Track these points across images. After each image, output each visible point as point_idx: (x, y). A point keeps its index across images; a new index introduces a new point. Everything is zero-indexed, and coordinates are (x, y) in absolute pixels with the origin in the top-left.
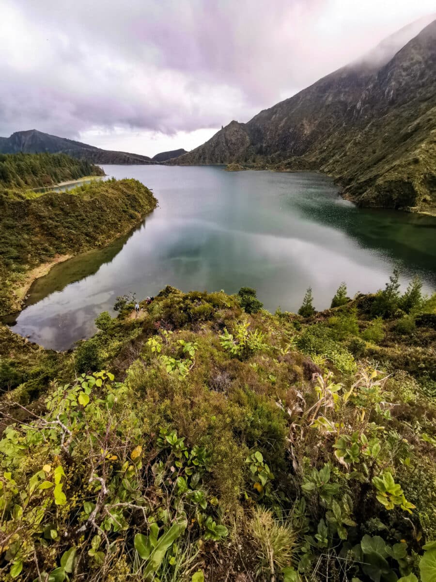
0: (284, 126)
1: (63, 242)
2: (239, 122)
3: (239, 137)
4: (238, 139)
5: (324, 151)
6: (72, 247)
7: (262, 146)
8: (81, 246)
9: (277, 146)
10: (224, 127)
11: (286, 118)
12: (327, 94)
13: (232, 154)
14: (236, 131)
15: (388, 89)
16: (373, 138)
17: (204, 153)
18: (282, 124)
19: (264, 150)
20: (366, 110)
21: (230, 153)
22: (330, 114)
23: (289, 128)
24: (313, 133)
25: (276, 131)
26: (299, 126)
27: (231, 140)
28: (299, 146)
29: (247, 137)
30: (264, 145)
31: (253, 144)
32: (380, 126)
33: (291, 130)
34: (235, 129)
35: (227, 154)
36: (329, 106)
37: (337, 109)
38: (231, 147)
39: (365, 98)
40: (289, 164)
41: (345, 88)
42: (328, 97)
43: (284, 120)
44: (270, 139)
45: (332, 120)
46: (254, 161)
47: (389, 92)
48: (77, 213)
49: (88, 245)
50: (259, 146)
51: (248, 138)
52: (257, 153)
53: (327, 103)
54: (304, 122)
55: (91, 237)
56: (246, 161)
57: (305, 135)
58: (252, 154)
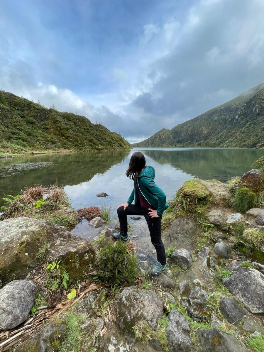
0: (191, 130)
1: (70, 141)
2: (166, 129)
4: (166, 136)
5: (219, 139)
6: (76, 146)
8: (85, 146)
10: (159, 131)
12: (214, 116)
15: (254, 108)
16: (253, 129)
17: (148, 142)
19: (180, 141)
20: (242, 119)
22: (217, 124)
23: (194, 131)
24: (208, 132)
25: (187, 132)
26: (200, 129)
27: (163, 137)
30: (180, 139)
31: (174, 138)
32: (256, 124)
34: (165, 132)
36: (215, 121)
37: (221, 122)
38: (163, 140)
39: (240, 114)
40: (200, 144)
41: (224, 113)
42: (215, 117)
43: (191, 128)
44: (184, 136)
45: (218, 127)
47: (255, 110)
48: (85, 127)
49: (90, 147)
50: (178, 139)
51: (171, 136)
53: (214, 120)
54: (203, 128)
55: (93, 143)
57: (204, 133)
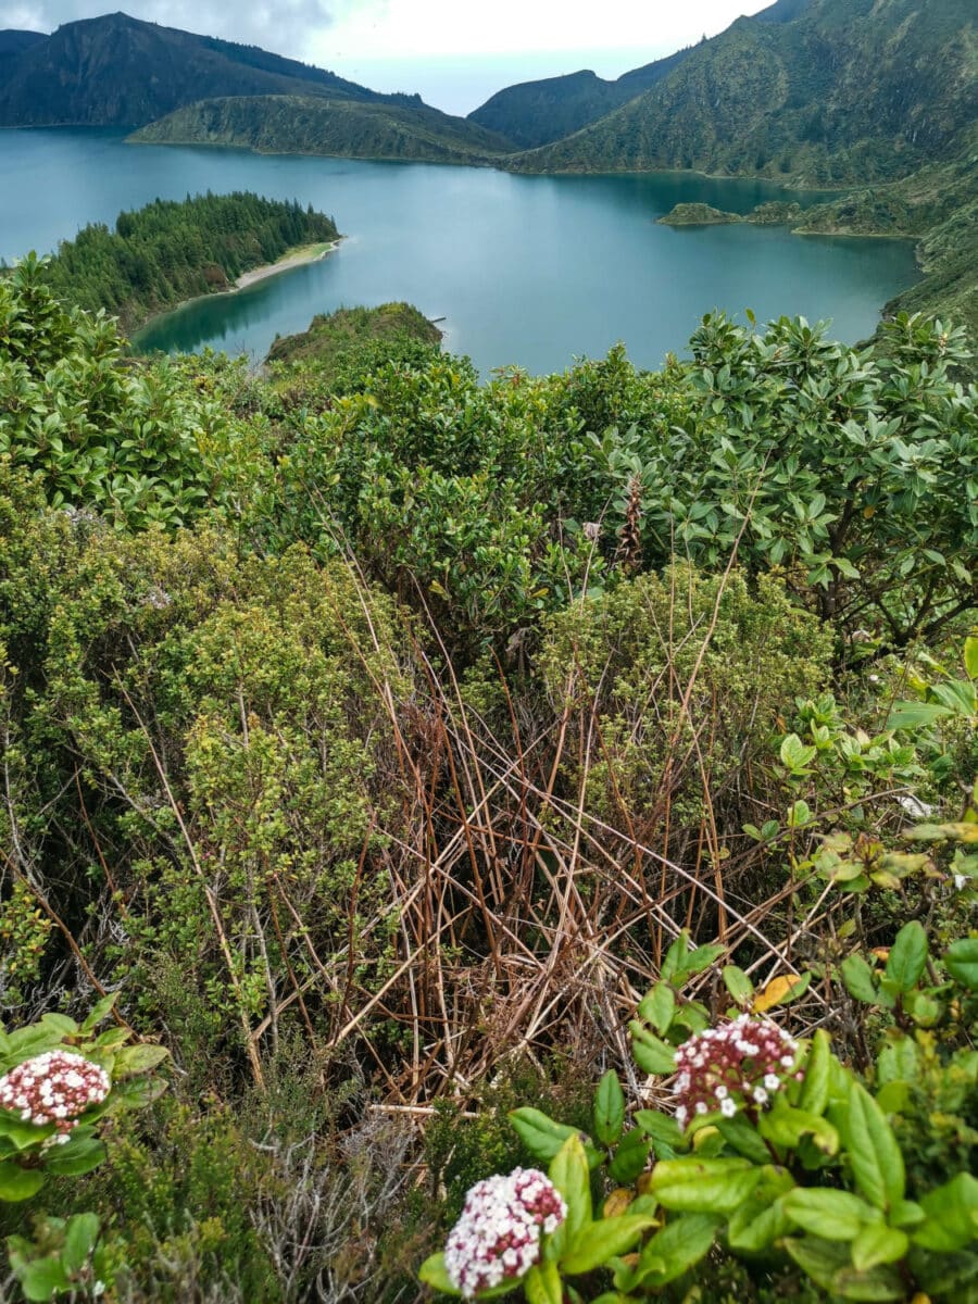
0: (902, 44)
3: (754, 75)
4: (748, 82)
7: (823, 110)
9: (871, 113)
11: (915, 14)
13: (724, 136)
14: (747, 55)
18: (899, 35)
19: (827, 124)
21: (719, 130)
23: (914, 56)
25: (876, 60)
26: (946, 49)
27: (726, 87)
28: (935, 122)
29: (783, 76)
30: (832, 107)
31: (795, 103)
33: (920, 63)
34: (745, 48)
35: (709, 132)
38: (725, 110)
43: (907, 22)
44: (854, 87)
46: (785, 168)
50: (813, 109)
51: (782, 80)
52: (802, 138)
56: (759, 166)
57: (962, 82)
58: (786, 139)
